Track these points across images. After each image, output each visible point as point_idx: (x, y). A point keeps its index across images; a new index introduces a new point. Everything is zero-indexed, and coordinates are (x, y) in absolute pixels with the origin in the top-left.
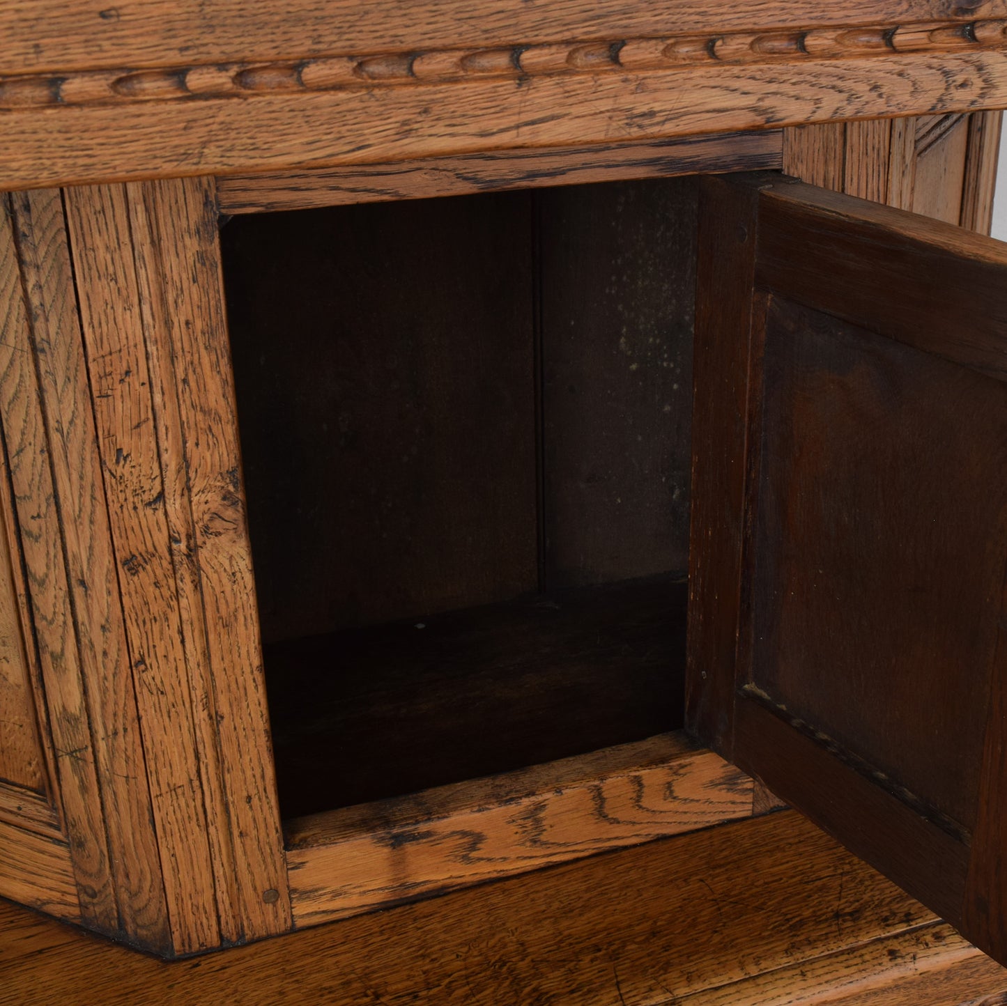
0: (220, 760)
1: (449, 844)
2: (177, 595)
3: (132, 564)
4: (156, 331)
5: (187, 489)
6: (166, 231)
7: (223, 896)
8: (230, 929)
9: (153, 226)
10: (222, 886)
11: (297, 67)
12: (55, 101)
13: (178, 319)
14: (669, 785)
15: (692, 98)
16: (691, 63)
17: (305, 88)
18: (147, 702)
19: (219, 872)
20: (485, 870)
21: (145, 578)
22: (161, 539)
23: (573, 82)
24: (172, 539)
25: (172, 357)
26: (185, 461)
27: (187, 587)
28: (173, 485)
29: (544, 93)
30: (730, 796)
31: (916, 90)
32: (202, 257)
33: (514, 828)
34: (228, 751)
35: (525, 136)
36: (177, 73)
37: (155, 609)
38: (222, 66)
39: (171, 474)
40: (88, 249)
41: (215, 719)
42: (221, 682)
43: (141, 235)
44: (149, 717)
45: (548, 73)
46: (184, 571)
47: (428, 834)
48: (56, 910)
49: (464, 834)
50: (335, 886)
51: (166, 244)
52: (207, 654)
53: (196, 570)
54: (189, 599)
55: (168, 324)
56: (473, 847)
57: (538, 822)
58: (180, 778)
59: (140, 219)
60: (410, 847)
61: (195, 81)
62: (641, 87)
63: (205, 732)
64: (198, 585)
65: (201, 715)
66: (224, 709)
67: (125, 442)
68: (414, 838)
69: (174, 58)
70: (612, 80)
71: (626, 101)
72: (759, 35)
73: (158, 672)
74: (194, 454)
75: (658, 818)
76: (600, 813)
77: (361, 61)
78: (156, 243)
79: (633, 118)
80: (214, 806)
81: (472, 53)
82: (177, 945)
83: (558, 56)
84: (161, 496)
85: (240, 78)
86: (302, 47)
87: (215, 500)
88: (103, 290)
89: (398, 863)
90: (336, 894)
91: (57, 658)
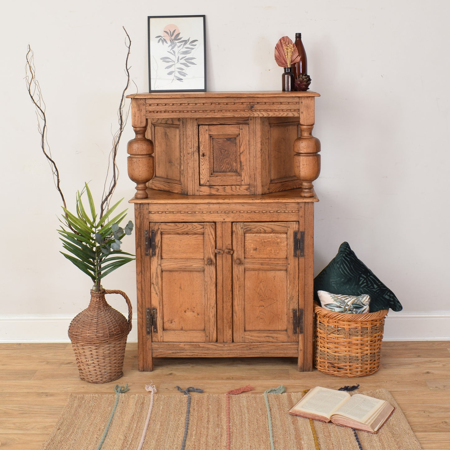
0: (194, 175)
1: (215, 189)
2: (192, 157)
3: (188, 154)
4: (192, 133)
5: (194, 148)
6: (194, 125)
7: (193, 190)
8: (194, 194)
9: (193, 125)
10: (193, 188)
11: (199, 111)
12: (184, 112)
13: (194, 133)
14: (239, 188)
15: (228, 114)
16: (228, 112)
17: (199, 112)
18: (188, 167)
19: (193, 187)
20: (219, 194)
21: (189, 155)
22: (191, 152)
23: (218, 113)
24: (192, 152)
25: (193, 136)
26: (194, 145)
27: (193, 157)
28: (192, 147)
29: (216, 114)
30: (246, 191)
31: (247, 115)
32: (196, 128)
33: (222, 189)
34: (195, 174)
35: (214, 117)
36: (191, 111)
37: (190, 158)
38: (194, 111)
39: (192, 146)
40: (188, 126)
41: (194, 170)
42: (195, 167)
43: (192, 125)
44: (188, 168)
45: (217, 112)
46: (193, 155)
47: (213, 188)
48: (179, 193)
49: (217, 189)
50: (204, 191)
51: (194, 126)
52: (194, 163)
53: (194, 155)
54: (193, 158)
55: (193, 133)
56: (218, 190)
57: (225, 189)
58: (190, 176)
59: (192, 124)
60: (211, 189)
61: (192, 112)
62: (223, 113)
63: (193, 171)
64: (194, 157)
65: (193, 170)
66: (195, 169)
67: (189, 143)
68: (212, 188)
69: (191, 110)
70: (221, 113)
71: (222, 114)
72: (233, 110)
73: (189, 165)
74: (194, 144)
75: (238, 192)
76: (232, 190)
77: (203, 111)
78: (193, 126)
79: (223, 116)
80: (193, 179)
81: (211, 111)
82: (189, 194)
83: (217, 111)
84: (191, 148)
85: (195, 112)
86: (199, 110)
87: (196, 149)
88: (189, 130)
89: (210, 190)
90: (204, 192)
91: (182, 164)
